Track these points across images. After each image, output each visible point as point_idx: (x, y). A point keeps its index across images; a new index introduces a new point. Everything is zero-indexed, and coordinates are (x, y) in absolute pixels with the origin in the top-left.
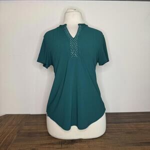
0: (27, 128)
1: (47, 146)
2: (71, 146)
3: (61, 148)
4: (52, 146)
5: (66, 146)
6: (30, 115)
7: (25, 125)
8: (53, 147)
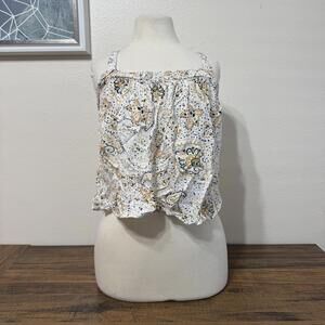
0: (12, 273)
1: (42, 315)
2: (95, 315)
3: (71, 321)
4: (53, 315)
5: (84, 316)
6: (29, 246)
7: (11, 268)
8: (55, 318)
